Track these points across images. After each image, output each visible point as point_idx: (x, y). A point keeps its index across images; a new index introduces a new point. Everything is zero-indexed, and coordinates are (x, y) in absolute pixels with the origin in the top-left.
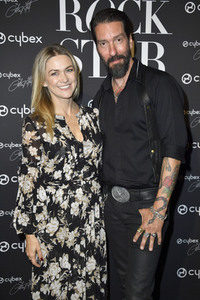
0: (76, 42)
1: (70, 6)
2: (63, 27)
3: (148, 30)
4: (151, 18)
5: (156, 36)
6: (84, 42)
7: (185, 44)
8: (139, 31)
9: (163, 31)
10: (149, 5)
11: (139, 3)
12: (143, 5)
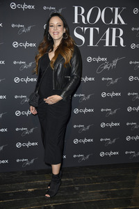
1: (79, 11)
2: (76, 21)
3: (116, 23)
4: (117, 16)
5: (119, 25)
6: (86, 28)
7: (133, 29)
8: (111, 23)
9: (123, 23)
10: (117, 9)
11: (112, 9)
12: (114, 10)
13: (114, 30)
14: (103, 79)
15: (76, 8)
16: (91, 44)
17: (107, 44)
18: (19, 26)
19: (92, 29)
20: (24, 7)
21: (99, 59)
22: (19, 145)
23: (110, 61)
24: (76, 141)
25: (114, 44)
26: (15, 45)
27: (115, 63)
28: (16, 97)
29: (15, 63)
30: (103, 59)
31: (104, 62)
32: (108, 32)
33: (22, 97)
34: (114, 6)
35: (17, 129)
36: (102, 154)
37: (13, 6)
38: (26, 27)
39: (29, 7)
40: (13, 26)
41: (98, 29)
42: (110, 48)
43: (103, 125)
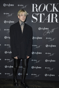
0: (36, 14)
1: (35, 6)
2: (33, 11)
3: (53, 11)
4: (54, 8)
5: (55, 12)
6: (38, 14)
8: (51, 11)
9: (57, 11)
10: (54, 5)
11: (51, 4)
12: (52, 5)
13: (52, 15)
14: (47, 38)
15: (33, 5)
16: (41, 21)
17: (49, 21)
18: (7, 14)
19: (41, 15)
20: (9, 5)
21: (44, 29)
22: (6, 67)
23: (50, 29)
24: (33, 67)
25: (52, 21)
26: (5, 22)
27: (53, 31)
28: (5, 45)
29: (5, 30)
30: (46, 29)
31: (47, 30)
32: (49, 15)
33: (8, 45)
34: (52, 3)
35: (5, 60)
36: (46, 75)
37: (5, 5)
38: (10, 14)
39: (12, 5)
40: (4, 14)
41: (44, 14)
42: (50, 23)
43: (46, 61)
